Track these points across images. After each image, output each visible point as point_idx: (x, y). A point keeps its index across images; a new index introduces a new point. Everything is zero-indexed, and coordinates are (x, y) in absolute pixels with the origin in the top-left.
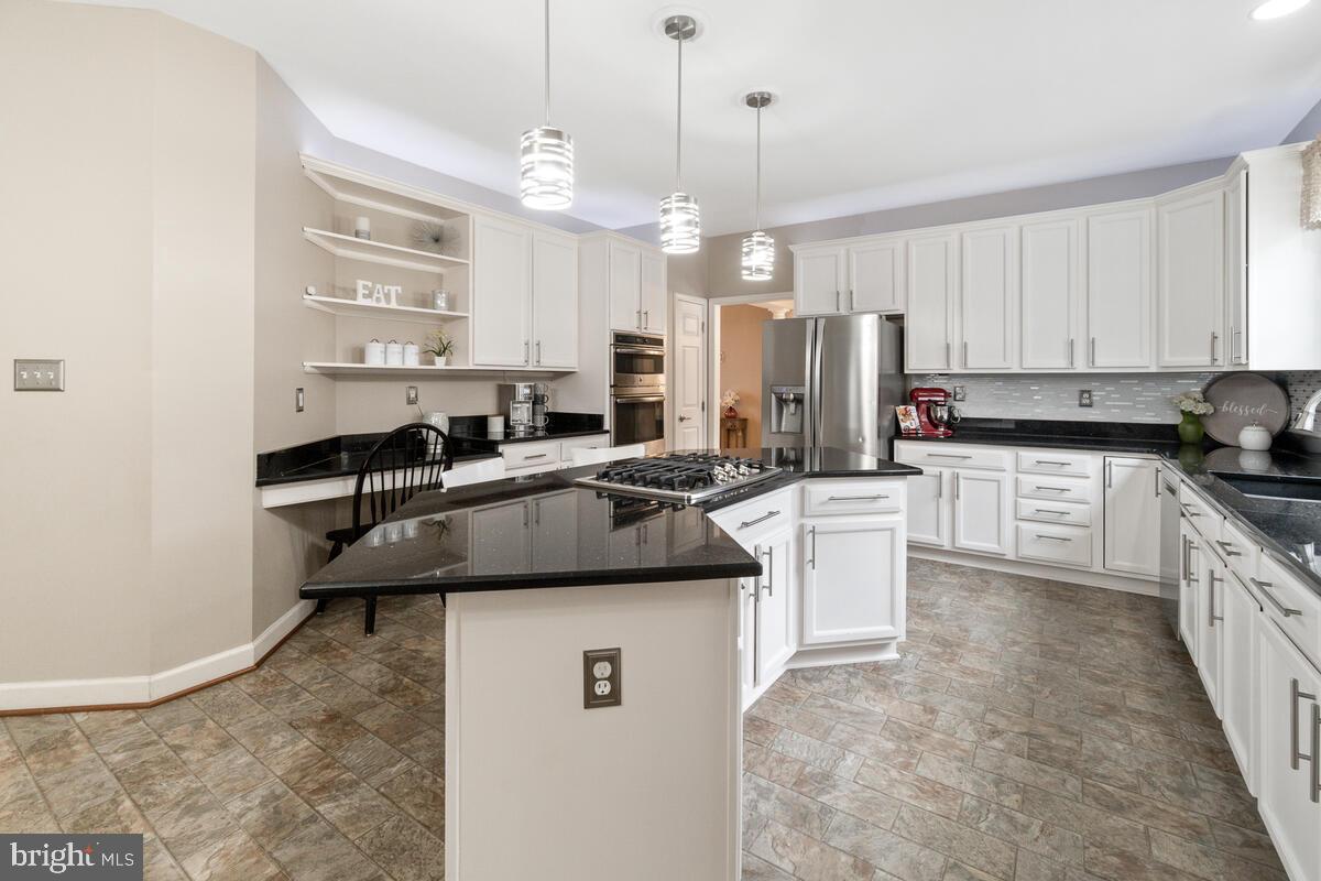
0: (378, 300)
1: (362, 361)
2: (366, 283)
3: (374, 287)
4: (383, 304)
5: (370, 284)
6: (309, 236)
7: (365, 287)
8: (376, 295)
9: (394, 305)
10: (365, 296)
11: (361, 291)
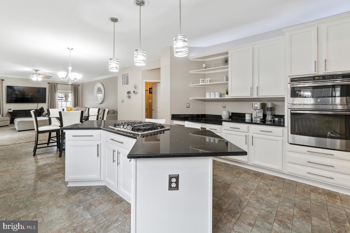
0: (205, 83)
1: (205, 97)
2: (202, 79)
3: (204, 80)
4: (206, 83)
5: (203, 79)
6: (190, 73)
7: (202, 80)
8: (205, 81)
9: (209, 83)
10: (202, 82)
11: (201, 81)
